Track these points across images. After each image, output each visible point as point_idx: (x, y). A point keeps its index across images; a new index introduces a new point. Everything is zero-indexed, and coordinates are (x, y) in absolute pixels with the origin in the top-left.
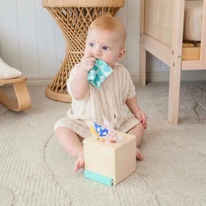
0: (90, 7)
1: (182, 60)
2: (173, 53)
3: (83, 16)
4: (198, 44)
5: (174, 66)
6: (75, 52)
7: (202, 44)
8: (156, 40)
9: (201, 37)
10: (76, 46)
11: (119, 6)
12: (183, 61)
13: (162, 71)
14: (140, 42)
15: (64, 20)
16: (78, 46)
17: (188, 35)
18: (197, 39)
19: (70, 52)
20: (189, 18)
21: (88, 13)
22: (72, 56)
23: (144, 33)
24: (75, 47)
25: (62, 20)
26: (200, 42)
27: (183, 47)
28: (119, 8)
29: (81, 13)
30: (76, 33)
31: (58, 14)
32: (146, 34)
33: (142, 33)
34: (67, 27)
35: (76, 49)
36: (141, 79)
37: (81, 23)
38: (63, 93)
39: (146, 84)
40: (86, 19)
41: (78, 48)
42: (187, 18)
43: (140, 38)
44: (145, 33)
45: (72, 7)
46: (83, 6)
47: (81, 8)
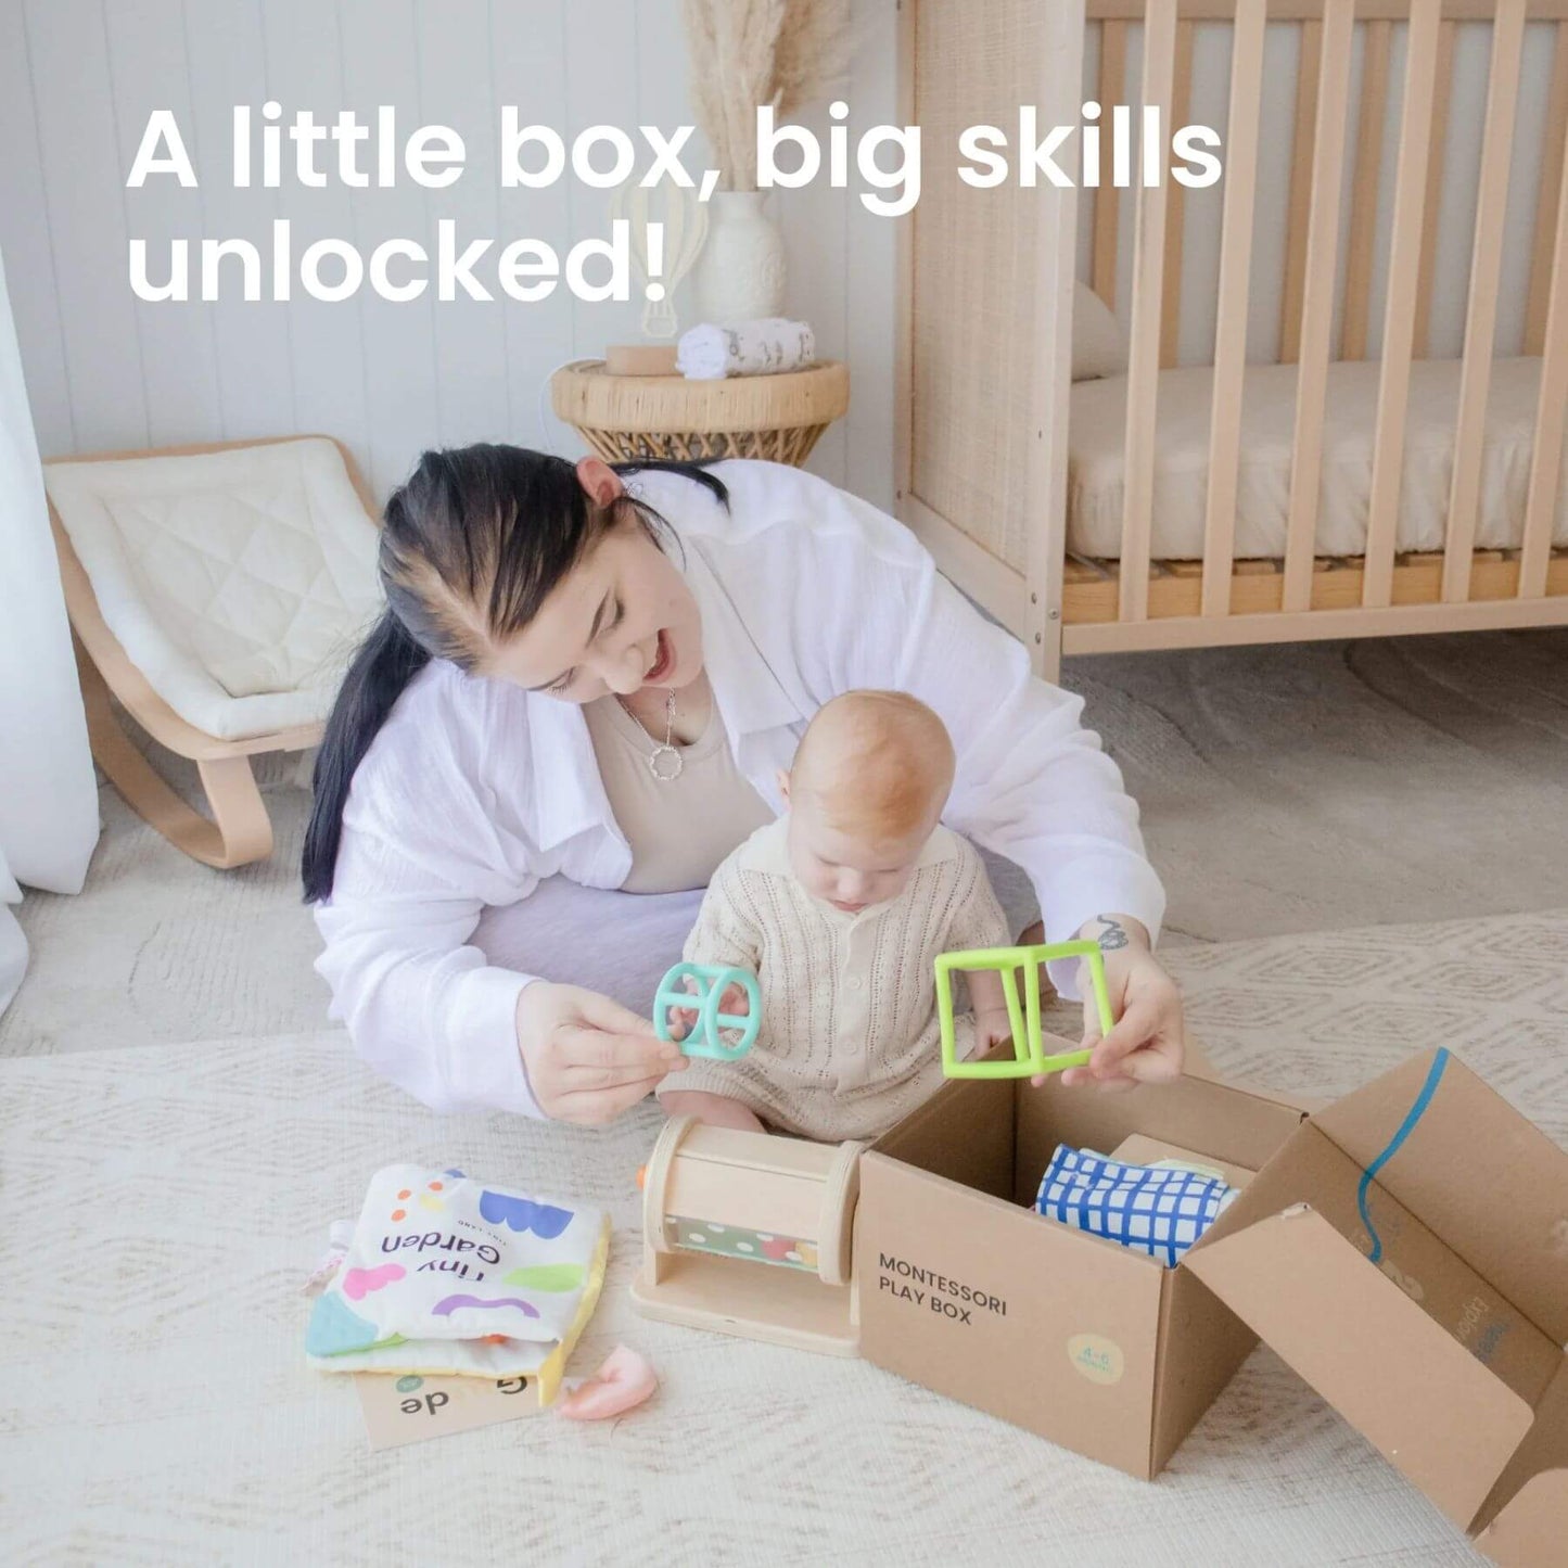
1: (1064, 622)
2: (1034, 601)
4: (1113, 567)
5: (1038, 640)
7: (1123, 566)
9: (1119, 547)
12: (1065, 628)
17: (1078, 539)
18: (1111, 554)
20: (1081, 487)
23: (912, 492)
26: (1117, 561)
27: (1067, 581)
32: (922, 501)
33: (905, 491)
42: (1077, 490)
44: (917, 491)
45: (677, 431)
46: (715, 430)
47: (708, 436)
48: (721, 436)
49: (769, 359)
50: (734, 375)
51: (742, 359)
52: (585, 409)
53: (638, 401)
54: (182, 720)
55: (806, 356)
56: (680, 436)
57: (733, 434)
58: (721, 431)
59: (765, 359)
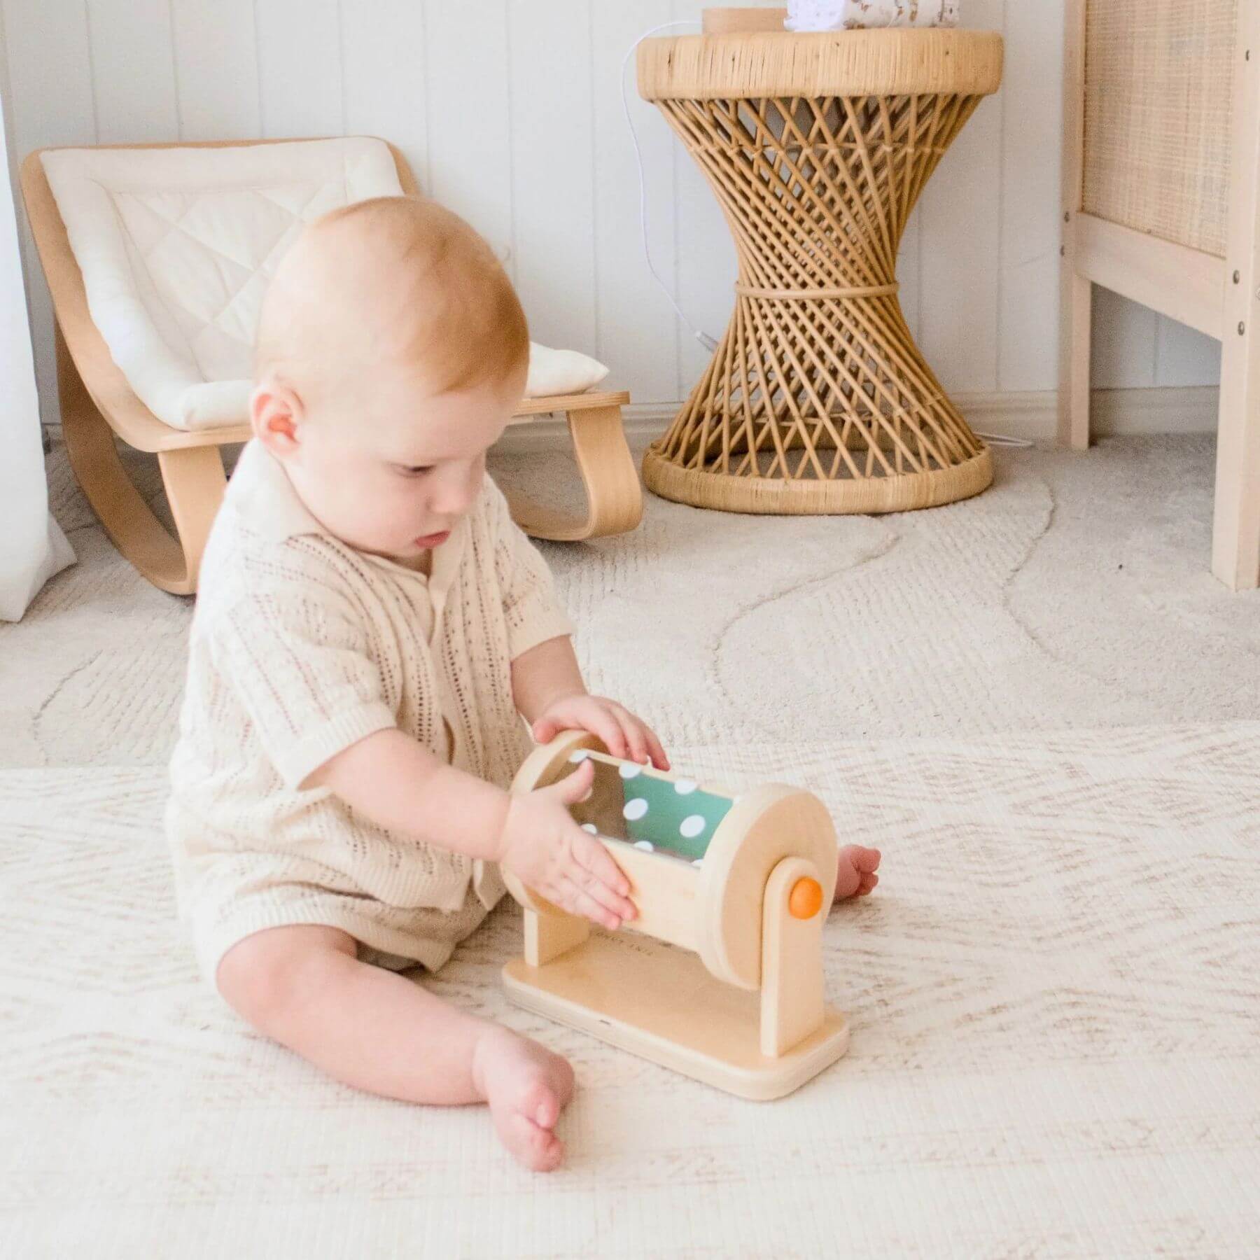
0: (860, 94)
2: (1236, 281)
3: (827, 135)
5: (1241, 332)
6: (781, 292)
8: (1149, 232)
10: (788, 267)
11: (978, 91)
13: (1161, 383)
14: (1062, 252)
15: (742, 154)
16: (796, 267)
19: (756, 291)
21: (852, 123)
22: (766, 309)
23: (1083, 210)
24: (781, 270)
25: (730, 153)
28: (980, 97)
29: (819, 123)
30: (791, 212)
31: (717, 125)
32: (1094, 214)
33: (1075, 203)
34: (749, 183)
35: (788, 278)
36: (1065, 423)
37: (815, 163)
38: (732, 471)
39: (1093, 442)
40: (839, 147)
41: (796, 276)
43: (1064, 234)
44: (1090, 206)
45: (782, 95)
46: (829, 93)
47: (821, 100)
48: (837, 101)
49: (900, 13)
50: (852, 26)
51: (865, 8)
52: (671, 74)
53: (733, 60)
54: (157, 419)
55: (946, 14)
56: (787, 101)
57: (854, 100)
58: (836, 95)
59: (895, 10)
